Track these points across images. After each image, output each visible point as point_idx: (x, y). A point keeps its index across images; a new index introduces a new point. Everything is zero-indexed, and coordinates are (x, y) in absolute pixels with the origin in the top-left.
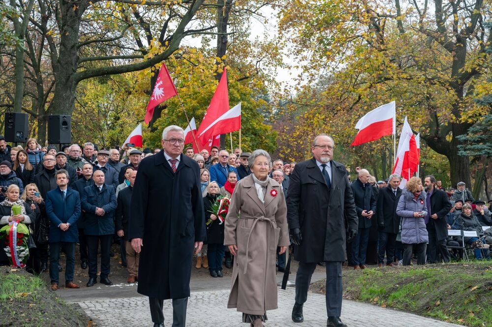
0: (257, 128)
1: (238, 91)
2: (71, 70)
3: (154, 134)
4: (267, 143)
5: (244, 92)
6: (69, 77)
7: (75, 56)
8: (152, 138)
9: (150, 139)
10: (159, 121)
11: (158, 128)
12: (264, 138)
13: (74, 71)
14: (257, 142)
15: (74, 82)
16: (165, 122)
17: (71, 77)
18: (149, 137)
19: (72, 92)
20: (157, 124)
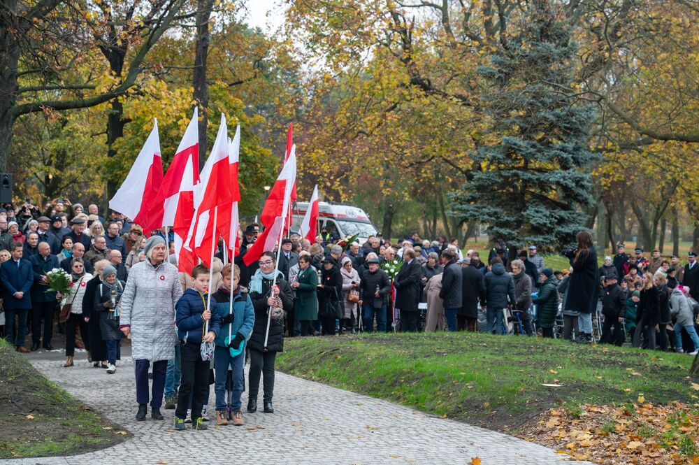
0: (249, 155)
1: (226, 104)
2: (9, 103)
3: (113, 159)
4: (262, 173)
5: (234, 105)
6: (7, 111)
7: (14, 87)
8: (109, 164)
9: (107, 166)
10: (119, 142)
11: (119, 152)
12: (259, 166)
13: (13, 104)
14: (250, 171)
15: (12, 117)
16: (127, 144)
17: (9, 111)
18: (106, 163)
19: (10, 129)
20: (117, 146)
